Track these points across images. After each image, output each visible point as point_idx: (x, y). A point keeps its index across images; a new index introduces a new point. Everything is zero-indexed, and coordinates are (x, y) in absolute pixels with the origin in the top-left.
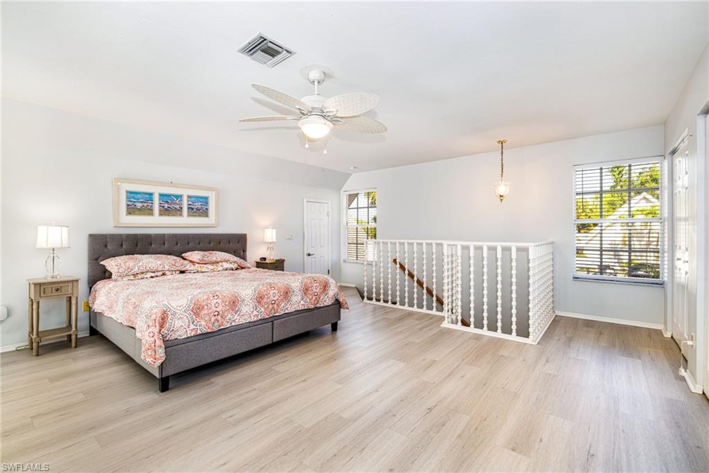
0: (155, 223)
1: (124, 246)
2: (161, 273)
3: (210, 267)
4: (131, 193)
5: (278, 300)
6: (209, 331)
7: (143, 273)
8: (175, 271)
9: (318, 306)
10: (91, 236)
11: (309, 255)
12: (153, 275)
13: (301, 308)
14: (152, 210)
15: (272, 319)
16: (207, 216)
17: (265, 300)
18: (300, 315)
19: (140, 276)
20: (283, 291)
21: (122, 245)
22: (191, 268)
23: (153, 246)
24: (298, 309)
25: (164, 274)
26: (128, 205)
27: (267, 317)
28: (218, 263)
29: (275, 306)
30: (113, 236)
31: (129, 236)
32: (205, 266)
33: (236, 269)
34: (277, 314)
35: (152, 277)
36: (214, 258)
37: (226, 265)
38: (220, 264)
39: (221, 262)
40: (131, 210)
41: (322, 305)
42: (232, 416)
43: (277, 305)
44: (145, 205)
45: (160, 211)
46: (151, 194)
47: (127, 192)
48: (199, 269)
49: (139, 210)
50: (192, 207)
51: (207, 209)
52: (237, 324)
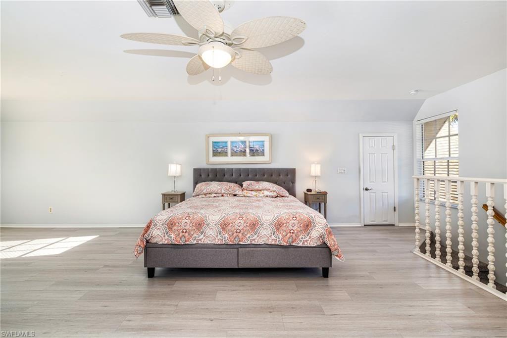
0: (228, 161)
1: (210, 176)
2: (221, 195)
3: (254, 193)
4: (215, 142)
5: (243, 229)
6: (176, 243)
7: (210, 194)
8: (230, 194)
9: (294, 244)
10: (194, 169)
11: (367, 189)
12: (215, 195)
13: (270, 242)
14: (227, 153)
15: (238, 246)
16: (264, 155)
17: (229, 228)
18: (270, 249)
19: (208, 195)
20: (250, 222)
21: (209, 175)
22: (239, 193)
23: (226, 176)
24: (267, 242)
25: (222, 196)
26: (214, 150)
27: (231, 243)
28: (261, 190)
29: (240, 234)
30: (204, 169)
31: (212, 169)
32: (250, 192)
33: (276, 197)
34: (241, 243)
35: (215, 197)
36: (257, 187)
37: (266, 193)
38: (262, 191)
39: (263, 190)
40: (216, 153)
41: (301, 244)
42: (130, 321)
43: (242, 234)
44: (223, 149)
45: (232, 153)
46: (226, 142)
47: (213, 142)
48: (245, 194)
49: (220, 153)
50: (252, 149)
51: (263, 150)
52: (202, 243)
